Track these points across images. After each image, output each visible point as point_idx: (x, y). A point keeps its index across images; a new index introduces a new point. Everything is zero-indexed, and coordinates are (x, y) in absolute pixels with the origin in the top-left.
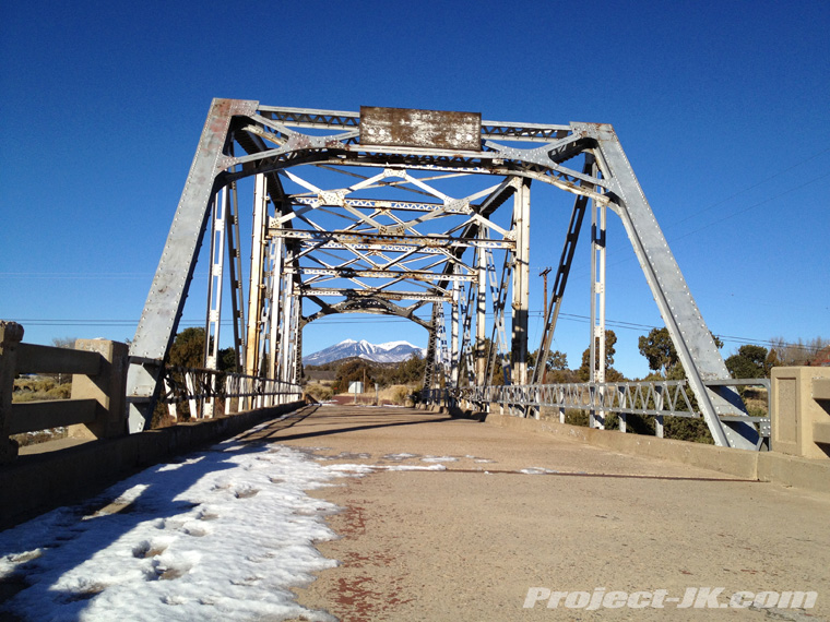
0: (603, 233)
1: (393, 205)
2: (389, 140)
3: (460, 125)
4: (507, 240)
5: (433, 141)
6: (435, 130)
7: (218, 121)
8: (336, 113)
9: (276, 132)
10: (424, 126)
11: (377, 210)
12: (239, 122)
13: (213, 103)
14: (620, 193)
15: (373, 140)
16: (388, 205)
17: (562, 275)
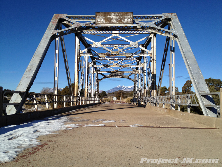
0: (174, 48)
1: (119, 46)
2: (104, 22)
3: (126, 16)
4: (149, 53)
5: (118, 22)
6: (118, 18)
7: (55, 20)
8: (90, 16)
9: (72, 22)
10: (115, 17)
11: (114, 47)
12: (61, 20)
13: (54, 15)
14: (177, 34)
15: (100, 23)
16: (117, 46)
17: (163, 62)
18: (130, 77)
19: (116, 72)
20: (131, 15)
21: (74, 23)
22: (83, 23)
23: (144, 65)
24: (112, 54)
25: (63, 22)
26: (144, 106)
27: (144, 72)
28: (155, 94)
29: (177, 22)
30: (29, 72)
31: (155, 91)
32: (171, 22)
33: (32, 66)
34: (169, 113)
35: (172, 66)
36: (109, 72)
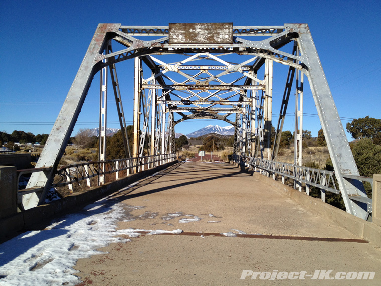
0: (302, 84)
1: (209, 68)
2: (184, 40)
3: (221, 30)
4: (261, 85)
5: (207, 40)
6: (208, 33)
7: (100, 36)
8: (160, 27)
9: (128, 40)
10: (202, 32)
11: (201, 71)
12: (111, 35)
13: (98, 26)
14: (307, 64)
15: (176, 41)
17: (284, 105)
18: (227, 118)
19: (205, 110)
20: (229, 29)
21: (132, 42)
22: (148, 42)
23: (252, 102)
24: (198, 86)
25: (114, 38)
26: (251, 173)
27: (252, 114)
28: (269, 154)
29: (309, 41)
30: (58, 131)
31: (268, 149)
32: (298, 39)
33: (62, 121)
34: (291, 195)
35: (298, 115)
36: (193, 111)
